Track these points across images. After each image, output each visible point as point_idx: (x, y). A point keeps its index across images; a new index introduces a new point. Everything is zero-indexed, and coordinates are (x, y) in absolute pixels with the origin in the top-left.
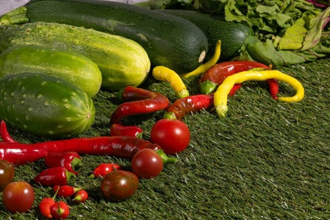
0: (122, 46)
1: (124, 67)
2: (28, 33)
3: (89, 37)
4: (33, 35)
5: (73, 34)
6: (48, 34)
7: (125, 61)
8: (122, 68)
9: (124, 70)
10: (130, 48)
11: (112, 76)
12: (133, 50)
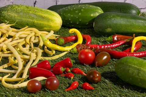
0: (50, 14)
1: (51, 23)
2: (9, 9)
3: (36, 10)
4: (11, 10)
5: (29, 9)
6: (18, 9)
7: (52, 20)
8: (50, 23)
9: (51, 24)
10: (53, 15)
11: (46, 27)
12: (55, 16)
